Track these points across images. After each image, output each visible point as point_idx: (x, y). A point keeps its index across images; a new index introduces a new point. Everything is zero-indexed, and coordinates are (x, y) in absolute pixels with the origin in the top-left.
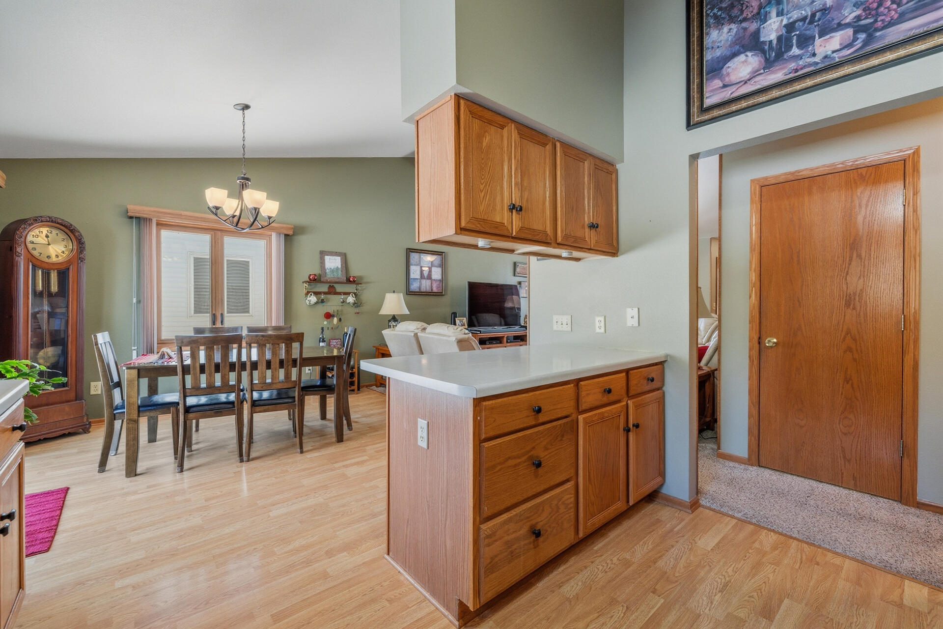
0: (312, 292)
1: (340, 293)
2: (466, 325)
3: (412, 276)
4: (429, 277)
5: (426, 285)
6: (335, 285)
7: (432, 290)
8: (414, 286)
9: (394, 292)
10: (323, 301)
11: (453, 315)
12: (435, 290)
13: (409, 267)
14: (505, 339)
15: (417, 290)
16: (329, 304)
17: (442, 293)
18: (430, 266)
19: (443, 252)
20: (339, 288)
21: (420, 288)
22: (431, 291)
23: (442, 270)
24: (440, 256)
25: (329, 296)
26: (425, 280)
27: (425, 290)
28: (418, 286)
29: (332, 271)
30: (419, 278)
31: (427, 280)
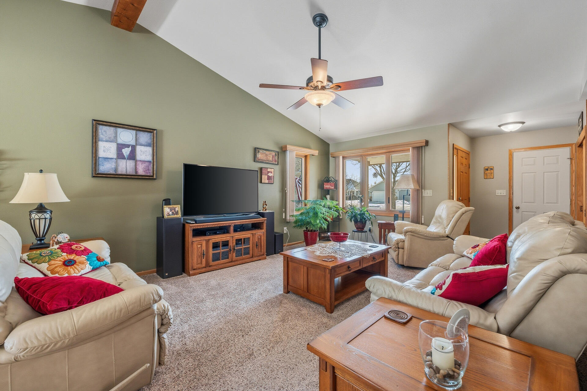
2: (180, 212)
3: (102, 154)
4: (132, 156)
5: (125, 167)
7: (136, 172)
8: (105, 167)
9: (41, 171)
11: (164, 202)
12: (141, 172)
13: (96, 142)
14: (232, 229)
15: (112, 172)
17: (153, 176)
18: (134, 144)
19: (155, 130)
21: (116, 169)
22: (134, 174)
23: (153, 150)
24: (149, 134)
26: (124, 161)
27: (124, 173)
28: (113, 167)
30: (115, 157)
31: (128, 161)
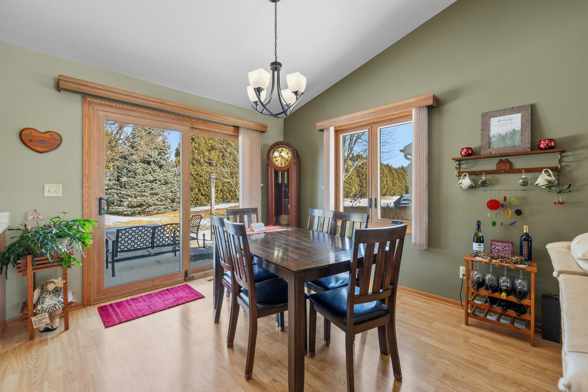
0: (466, 172)
1: (519, 171)
6: (511, 159)
10: (484, 184)
16: (497, 188)
20: (518, 163)
25: (498, 176)
29: (503, 138)
